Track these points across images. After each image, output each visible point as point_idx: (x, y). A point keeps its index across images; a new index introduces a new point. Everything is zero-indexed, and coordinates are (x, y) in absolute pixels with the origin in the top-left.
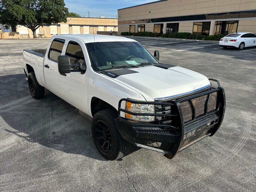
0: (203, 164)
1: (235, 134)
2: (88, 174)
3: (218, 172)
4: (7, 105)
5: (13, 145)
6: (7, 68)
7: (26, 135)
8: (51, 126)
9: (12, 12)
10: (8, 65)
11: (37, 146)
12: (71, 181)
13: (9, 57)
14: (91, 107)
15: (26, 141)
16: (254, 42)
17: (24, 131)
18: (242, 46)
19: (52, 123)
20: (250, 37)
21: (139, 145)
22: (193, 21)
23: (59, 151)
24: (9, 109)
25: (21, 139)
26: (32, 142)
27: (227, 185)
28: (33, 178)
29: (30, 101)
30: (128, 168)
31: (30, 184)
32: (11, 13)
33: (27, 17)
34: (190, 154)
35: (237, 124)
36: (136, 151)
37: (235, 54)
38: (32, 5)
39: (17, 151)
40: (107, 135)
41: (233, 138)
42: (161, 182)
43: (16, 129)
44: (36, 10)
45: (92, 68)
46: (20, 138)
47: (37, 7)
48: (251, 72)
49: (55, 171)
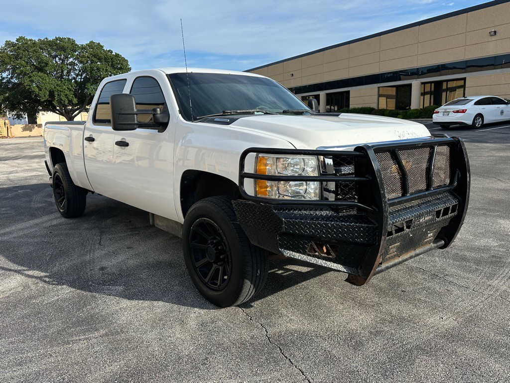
0: (434, 309)
1: (493, 256)
2: (177, 333)
3: (471, 320)
4: (7, 230)
5: (12, 291)
6: (12, 176)
7: (43, 274)
8: (98, 257)
9: (30, 86)
10: (17, 173)
11: (66, 291)
12: (137, 347)
13: (19, 161)
14: (181, 198)
15: (41, 284)
16: (502, 112)
17: (39, 268)
18: (478, 121)
19: (98, 253)
20: (493, 104)
21: (288, 253)
22: (376, 86)
23: (112, 297)
24: (11, 236)
25: (30, 281)
26: (54, 284)
27: (497, 342)
28: (52, 346)
29: (55, 222)
30: (265, 319)
31: (42, 357)
32: (28, 87)
33: (58, 95)
34: (403, 291)
35: (495, 240)
36: (282, 290)
37: (467, 135)
38: (69, 73)
39: (19, 301)
40: (217, 249)
41: (492, 263)
42: (345, 341)
43: (22, 265)
44: (76, 82)
45: (180, 115)
46: (30, 279)
47: (77, 75)
48: (504, 160)
49: (102, 332)
